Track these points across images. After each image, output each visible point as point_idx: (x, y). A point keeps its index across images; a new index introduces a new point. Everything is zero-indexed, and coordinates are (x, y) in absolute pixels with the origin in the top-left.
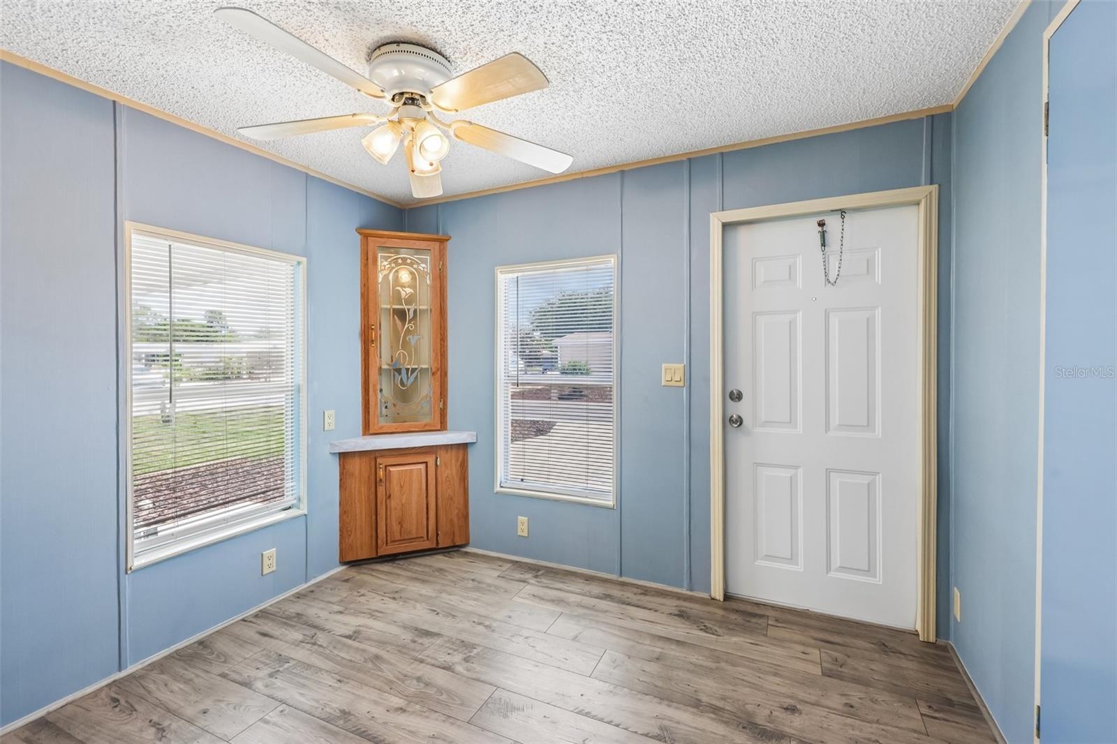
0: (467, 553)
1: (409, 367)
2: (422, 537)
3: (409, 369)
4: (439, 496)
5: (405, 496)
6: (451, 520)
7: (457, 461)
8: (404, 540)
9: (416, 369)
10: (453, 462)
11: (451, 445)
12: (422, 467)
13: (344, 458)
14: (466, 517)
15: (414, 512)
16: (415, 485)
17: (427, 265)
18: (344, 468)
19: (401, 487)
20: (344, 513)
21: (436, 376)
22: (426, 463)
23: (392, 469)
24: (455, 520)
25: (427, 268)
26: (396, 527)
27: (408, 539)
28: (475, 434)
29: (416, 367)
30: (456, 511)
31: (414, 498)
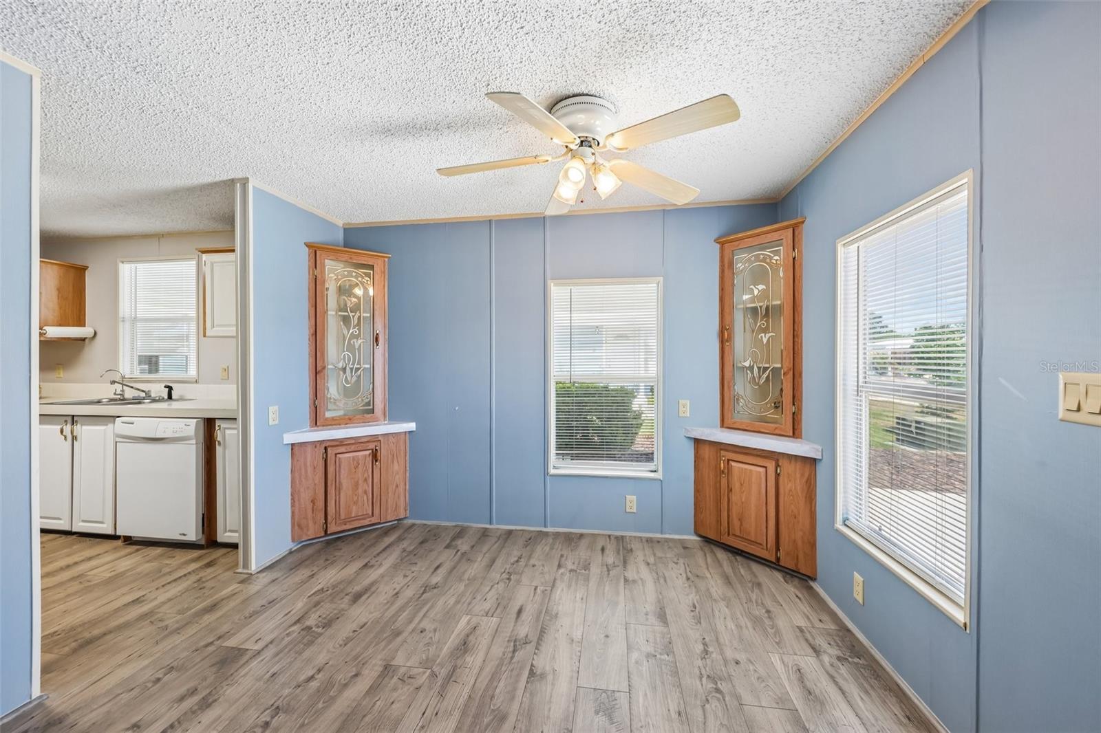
0: (811, 588)
1: (761, 365)
2: (761, 544)
3: (761, 368)
4: (781, 508)
5: (745, 493)
6: (795, 541)
7: (802, 475)
8: (742, 538)
9: (768, 368)
10: (798, 475)
11: (796, 456)
12: (762, 470)
13: (698, 443)
14: (813, 545)
15: (753, 515)
16: (754, 489)
17: (780, 257)
18: (697, 452)
19: (741, 485)
20: (698, 491)
21: (788, 376)
22: (766, 467)
23: (733, 464)
24: (800, 543)
25: (780, 260)
26: (736, 522)
27: (746, 539)
28: (820, 448)
29: (767, 365)
30: (801, 533)
31: (753, 500)
